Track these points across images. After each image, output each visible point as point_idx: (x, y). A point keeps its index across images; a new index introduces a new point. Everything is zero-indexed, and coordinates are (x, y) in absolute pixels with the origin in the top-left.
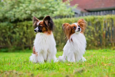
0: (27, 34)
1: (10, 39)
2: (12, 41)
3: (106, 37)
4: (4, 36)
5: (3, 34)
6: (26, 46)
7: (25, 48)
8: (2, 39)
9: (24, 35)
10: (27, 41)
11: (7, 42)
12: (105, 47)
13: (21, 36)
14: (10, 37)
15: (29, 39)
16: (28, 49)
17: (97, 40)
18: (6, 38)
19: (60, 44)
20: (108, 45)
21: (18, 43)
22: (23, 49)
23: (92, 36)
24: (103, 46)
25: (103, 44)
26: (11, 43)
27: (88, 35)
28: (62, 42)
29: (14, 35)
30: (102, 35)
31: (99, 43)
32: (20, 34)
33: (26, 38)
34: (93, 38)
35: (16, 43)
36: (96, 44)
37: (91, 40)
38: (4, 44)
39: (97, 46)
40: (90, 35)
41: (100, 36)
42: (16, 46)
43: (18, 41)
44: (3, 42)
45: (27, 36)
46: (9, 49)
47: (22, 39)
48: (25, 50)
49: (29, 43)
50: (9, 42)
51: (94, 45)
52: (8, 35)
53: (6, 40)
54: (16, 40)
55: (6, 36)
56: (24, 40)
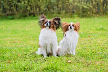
0: (31, 2)
1: (15, 8)
2: (18, 9)
3: (103, 5)
4: (10, 4)
6: (31, 13)
7: (30, 15)
8: (8, 7)
9: (28, 3)
10: (31, 9)
11: (13, 10)
12: (102, 14)
13: (26, 5)
14: (15, 5)
15: (33, 7)
16: (32, 16)
17: (95, 8)
18: (12, 6)
19: (61, 11)
20: (105, 12)
21: (24, 11)
22: (28, 16)
23: (91, 4)
24: (100, 13)
25: (101, 11)
26: (17, 10)
27: (87, 4)
28: (63, 10)
29: (19, 4)
30: (100, 4)
31: (97, 10)
32: (25, 3)
33: (30, 6)
34: (91, 6)
35: (21, 11)
36: (94, 12)
37: (90, 8)
38: (10, 12)
39: (95, 13)
40: (89, 4)
41: (97, 4)
42: (21, 14)
43: (23, 9)
44: (9, 10)
45: (32, 4)
46: (15, 17)
47: (27, 7)
48: (30, 17)
49: (33, 11)
50: (15, 10)
51: (93, 13)
52: (14, 3)
53: (12, 8)
54: (21, 8)
55: (12, 4)
56: (29, 8)
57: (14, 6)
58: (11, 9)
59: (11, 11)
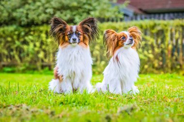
0: (47, 45)
1: (18, 53)
2: (22, 55)
3: (173, 55)
4: (9, 47)
5: (8, 45)
6: (44, 64)
7: (43, 67)
8: (6, 52)
9: (41, 47)
10: (45, 56)
11: (14, 57)
12: (170, 70)
13: (36, 49)
14: (19, 49)
15: (49, 54)
16: (47, 68)
17: (158, 59)
18: (12, 50)
19: (98, 63)
20: (176, 68)
21: (32, 59)
22: (40, 68)
23: (150, 51)
24: (166, 69)
25: (167, 66)
26: (21, 58)
27: (143, 51)
28: (101, 60)
29: (25, 47)
30: (166, 52)
31: (161, 63)
32: (35, 46)
33: (44, 51)
34: (151, 56)
35: (28, 59)
36: (156, 65)
37: (149, 58)
38: (9, 60)
39: (157, 69)
40: (148, 51)
41: (162, 52)
42: (27, 64)
43: (31, 56)
44: (7, 57)
45: (47, 49)
46: (16, 69)
47: (38, 52)
48: (42, 71)
49: (49, 60)
50: (17, 57)
51: (153, 67)
52: (16, 46)
53: (12, 53)
54: (28, 55)
55: (14, 47)
56: (41, 55)
57: (16, 50)
58: (10, 55)
59: (11, 59)
